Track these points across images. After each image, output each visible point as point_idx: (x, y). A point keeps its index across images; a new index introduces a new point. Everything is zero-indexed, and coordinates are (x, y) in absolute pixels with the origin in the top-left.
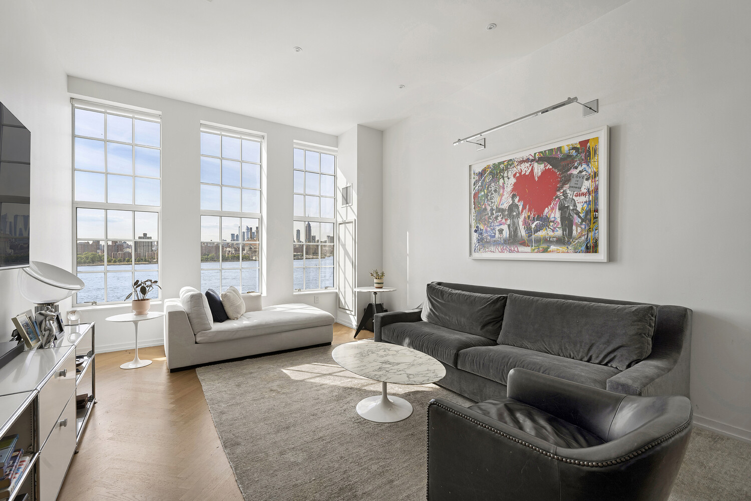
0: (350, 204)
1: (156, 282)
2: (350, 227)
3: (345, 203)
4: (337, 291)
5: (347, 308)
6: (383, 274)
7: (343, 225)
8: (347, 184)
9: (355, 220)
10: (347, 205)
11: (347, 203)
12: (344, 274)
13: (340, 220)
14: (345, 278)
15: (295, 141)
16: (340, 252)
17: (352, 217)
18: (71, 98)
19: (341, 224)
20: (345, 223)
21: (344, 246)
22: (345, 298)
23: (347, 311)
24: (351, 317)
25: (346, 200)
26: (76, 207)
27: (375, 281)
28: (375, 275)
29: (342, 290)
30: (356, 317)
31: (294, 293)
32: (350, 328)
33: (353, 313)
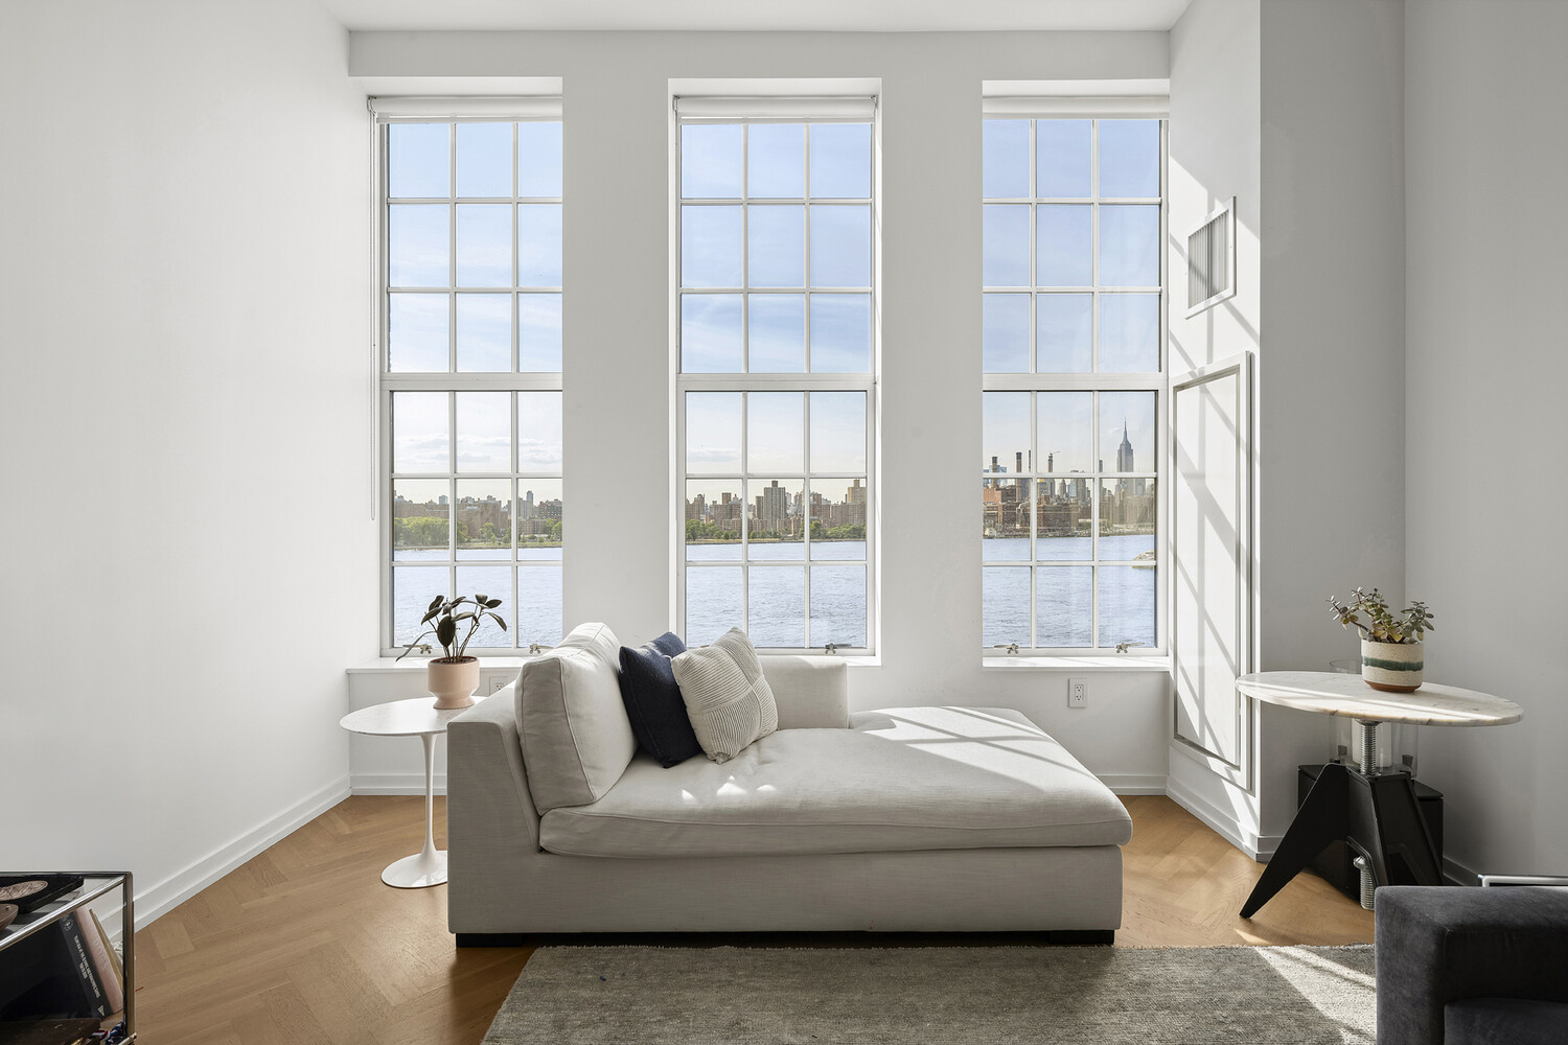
0: (1228, 292)
1: (494, 604)
2: (1228, 394)
3: (1202, 289)
4: (1166, 663)
5: (1209, 746)
6: (1420, 618)
7: (1195, 390)
8: (1211, 208)
9: (1251, 358)
10: (1214, 300)
11: (1211, 292)
12: (1200, 597)
13: (1179, 372)
14: (1203, 615)
15: (990, 87)
16: (1181, 509)
17: (1238, 342)
18: (370, 97)
19: (1182, 387)
20: (1202, 380)
21: (1196, 478)
22: (1200, 703)
23: (1210, 759)
24: (1235, 795)
25: (1207, 281)
26: (389, 389)
27: (1368, 649)
28: (1367, 620)
29: (1189, 661)
30: (1256, 801)
31: (988, 663)
32: (1225, 844)
33: (1241, 777)
